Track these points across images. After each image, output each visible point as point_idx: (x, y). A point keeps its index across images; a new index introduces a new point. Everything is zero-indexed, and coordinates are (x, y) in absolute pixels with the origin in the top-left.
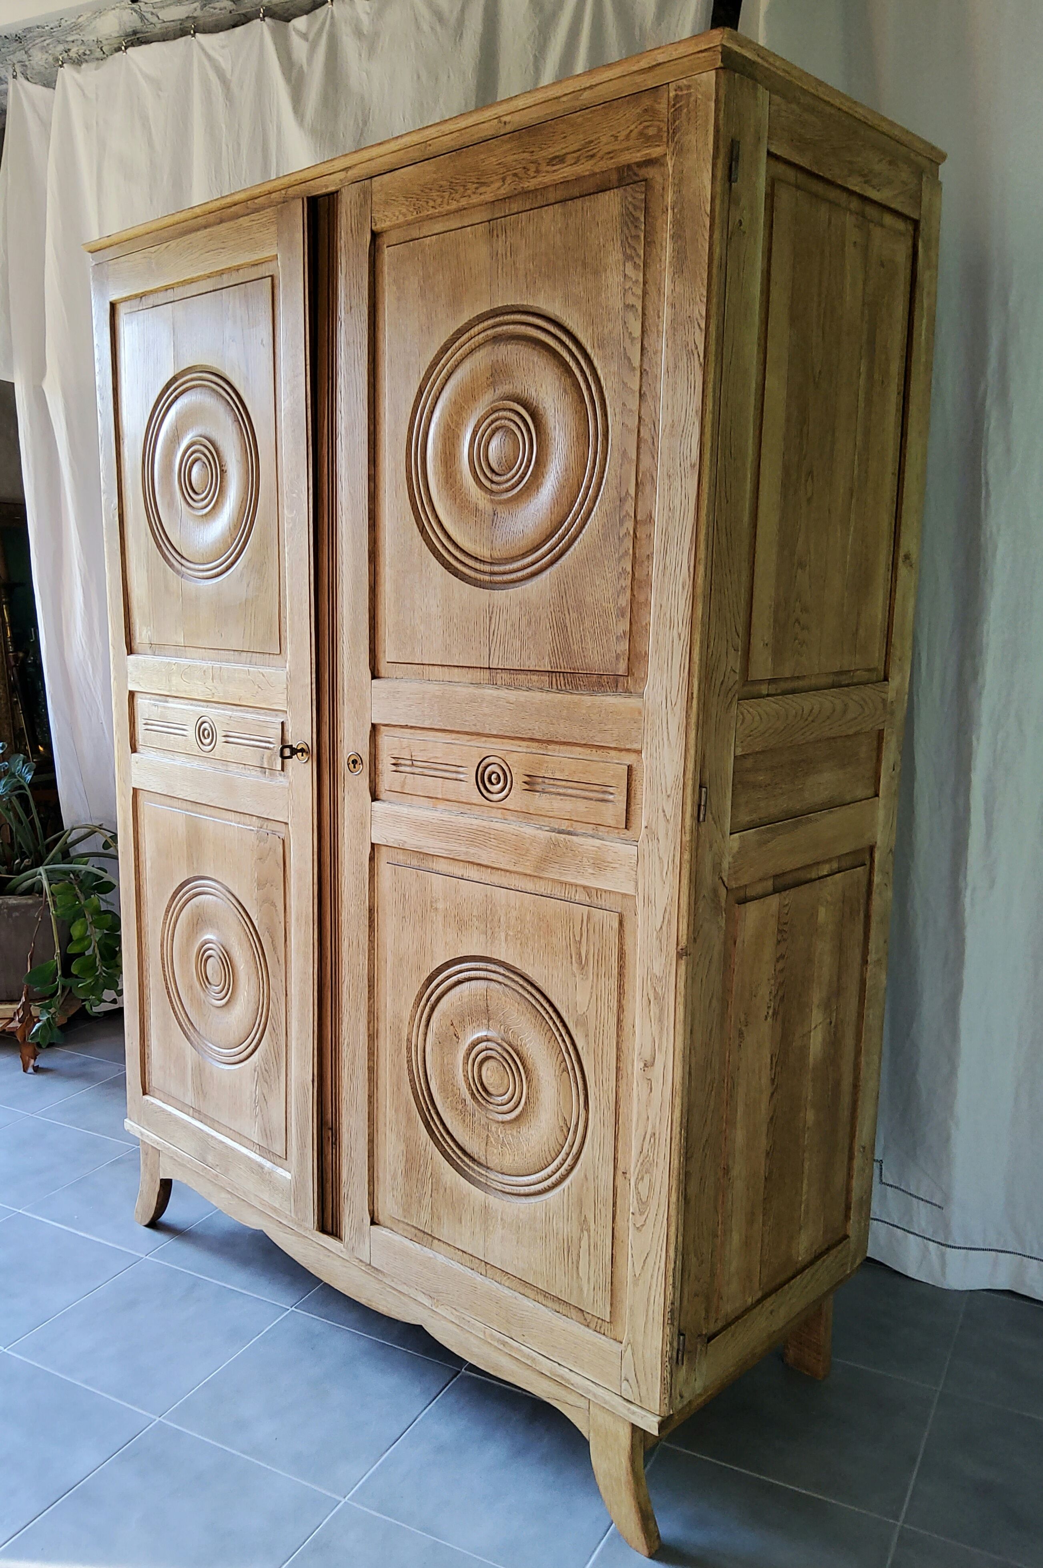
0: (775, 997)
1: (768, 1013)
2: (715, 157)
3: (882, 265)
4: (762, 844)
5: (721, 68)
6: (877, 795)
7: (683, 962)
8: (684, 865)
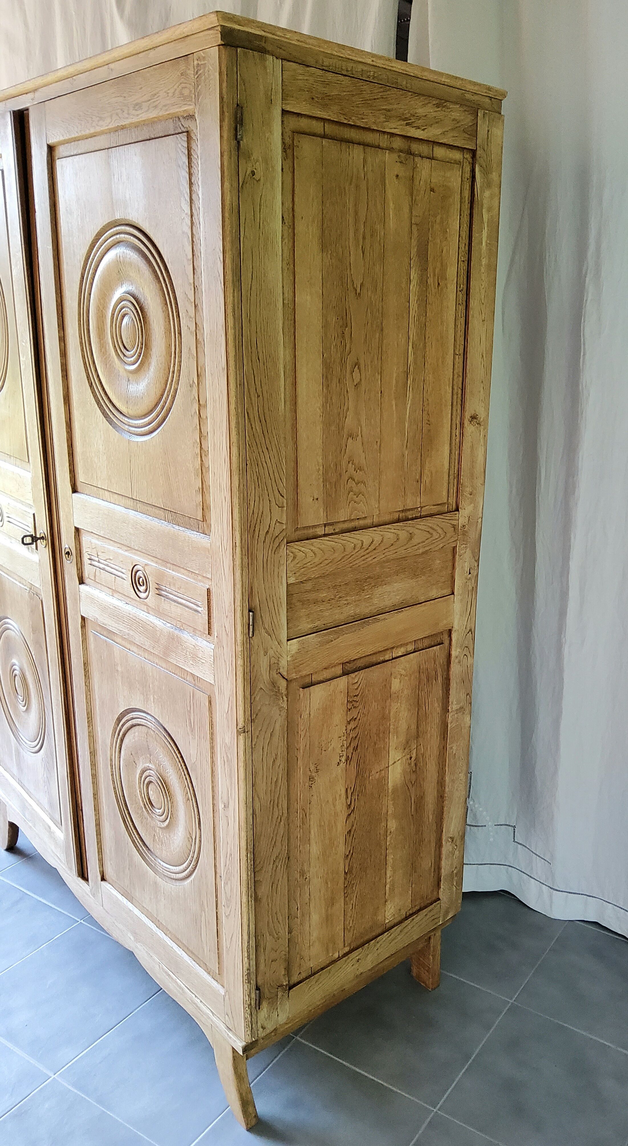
0: (347, 748)
1: (340, 760)
2: (222, 120)
3: (432, 190)
4: (322, 644)
5: (222, 45)
6: (453, 593)
7: (241, 737)
8: (238, 669)
